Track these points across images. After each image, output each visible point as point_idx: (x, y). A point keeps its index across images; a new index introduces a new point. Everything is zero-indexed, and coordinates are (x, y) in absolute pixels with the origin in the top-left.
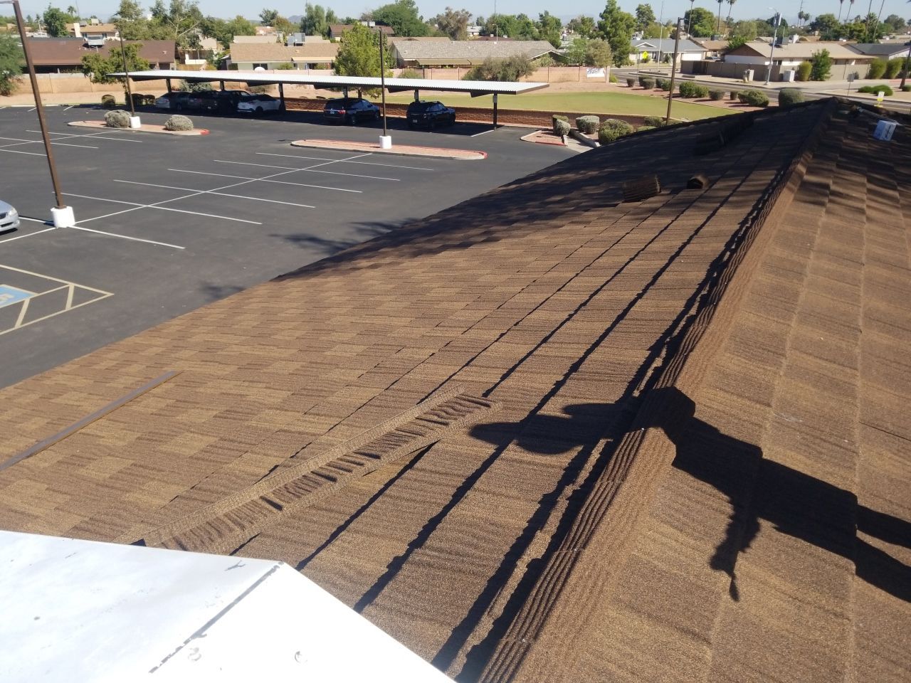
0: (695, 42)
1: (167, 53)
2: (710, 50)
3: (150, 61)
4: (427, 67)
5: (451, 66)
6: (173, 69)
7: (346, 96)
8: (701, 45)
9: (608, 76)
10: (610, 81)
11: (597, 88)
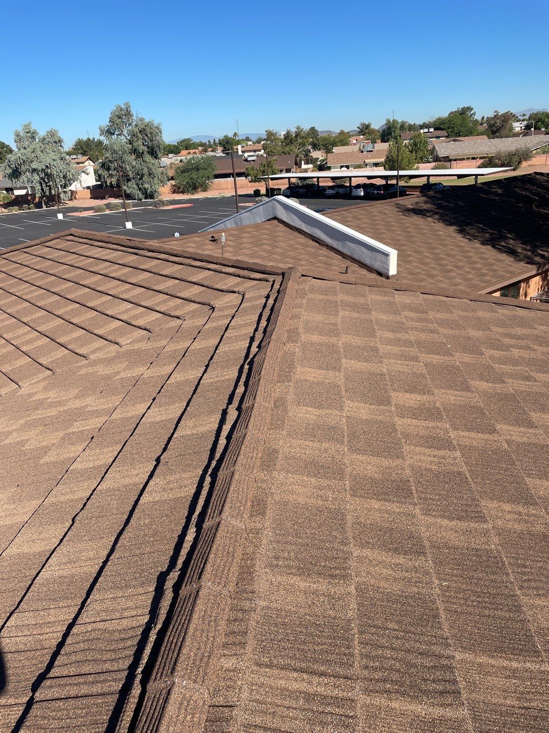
1: (290, 162)
3: (280, 168)
6: (293, 173)
7: (387, 183)
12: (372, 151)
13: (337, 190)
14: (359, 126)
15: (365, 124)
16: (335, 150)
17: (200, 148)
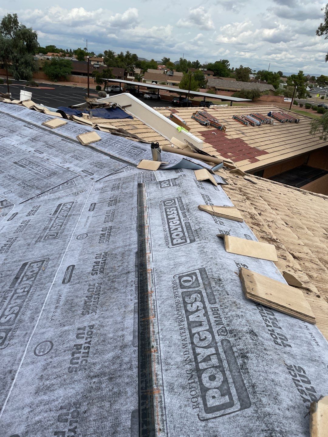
1: (121, 73)
3: (115, 75)
4: (219, 90)
5: (228, 91)
12: (171, 76)
14: (163, 59)
16: (149, 70)
17: (61, 53)
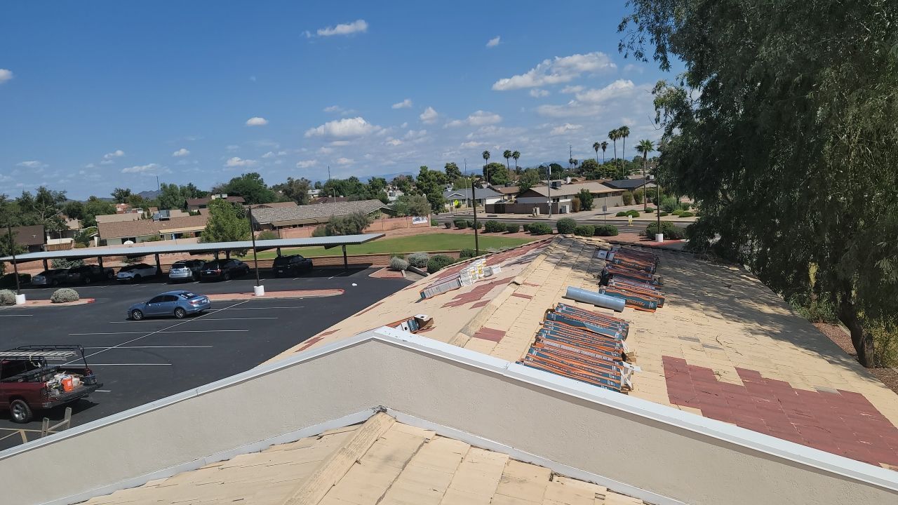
0: (493, 189)
1: (37, 237)
2: (506, 194)
4: (281, 227)
5: (301, 226)
7: (217, 258)
8: (499, 191)
9: (430, 222)
10: (432, 225)
11: (423, 231)
12: (168, 219)
13: (136, 272)
14: (113, 192)
15: (122, 190)
16: (99, 219)
